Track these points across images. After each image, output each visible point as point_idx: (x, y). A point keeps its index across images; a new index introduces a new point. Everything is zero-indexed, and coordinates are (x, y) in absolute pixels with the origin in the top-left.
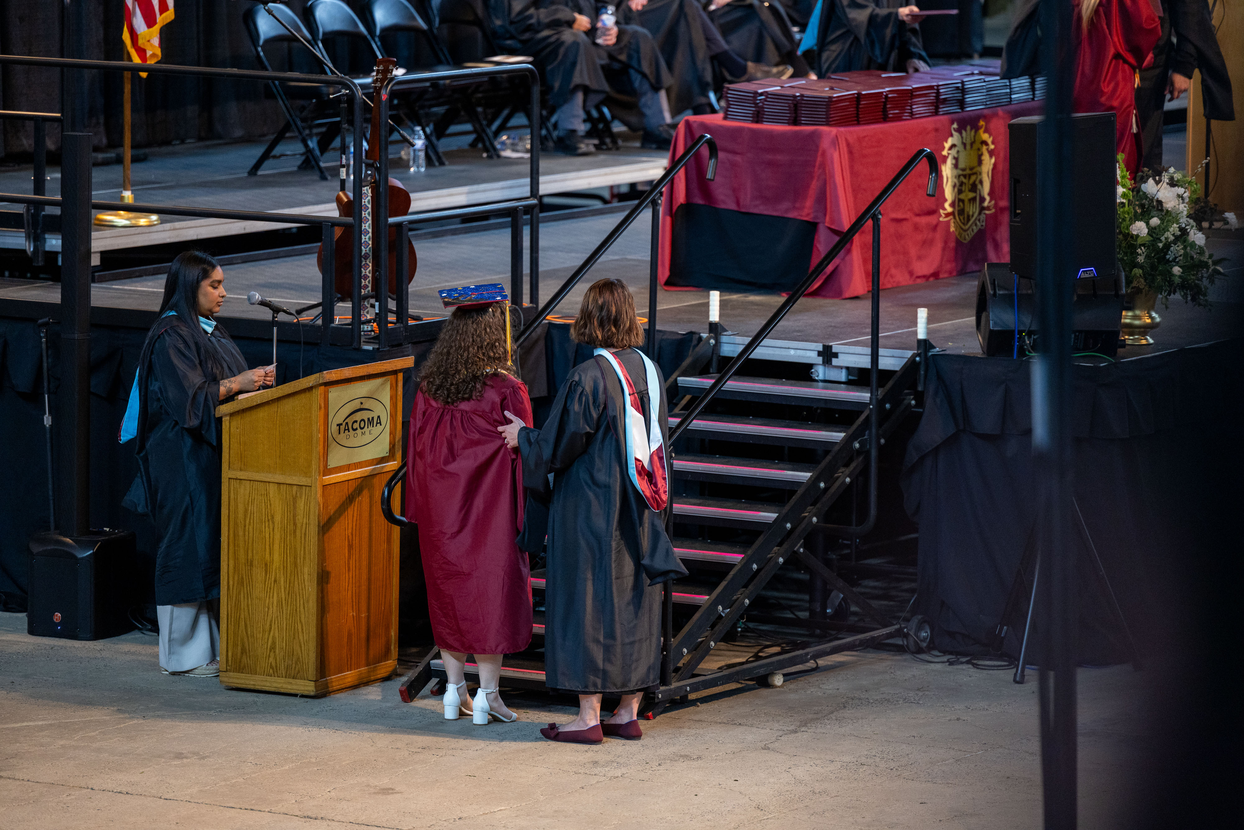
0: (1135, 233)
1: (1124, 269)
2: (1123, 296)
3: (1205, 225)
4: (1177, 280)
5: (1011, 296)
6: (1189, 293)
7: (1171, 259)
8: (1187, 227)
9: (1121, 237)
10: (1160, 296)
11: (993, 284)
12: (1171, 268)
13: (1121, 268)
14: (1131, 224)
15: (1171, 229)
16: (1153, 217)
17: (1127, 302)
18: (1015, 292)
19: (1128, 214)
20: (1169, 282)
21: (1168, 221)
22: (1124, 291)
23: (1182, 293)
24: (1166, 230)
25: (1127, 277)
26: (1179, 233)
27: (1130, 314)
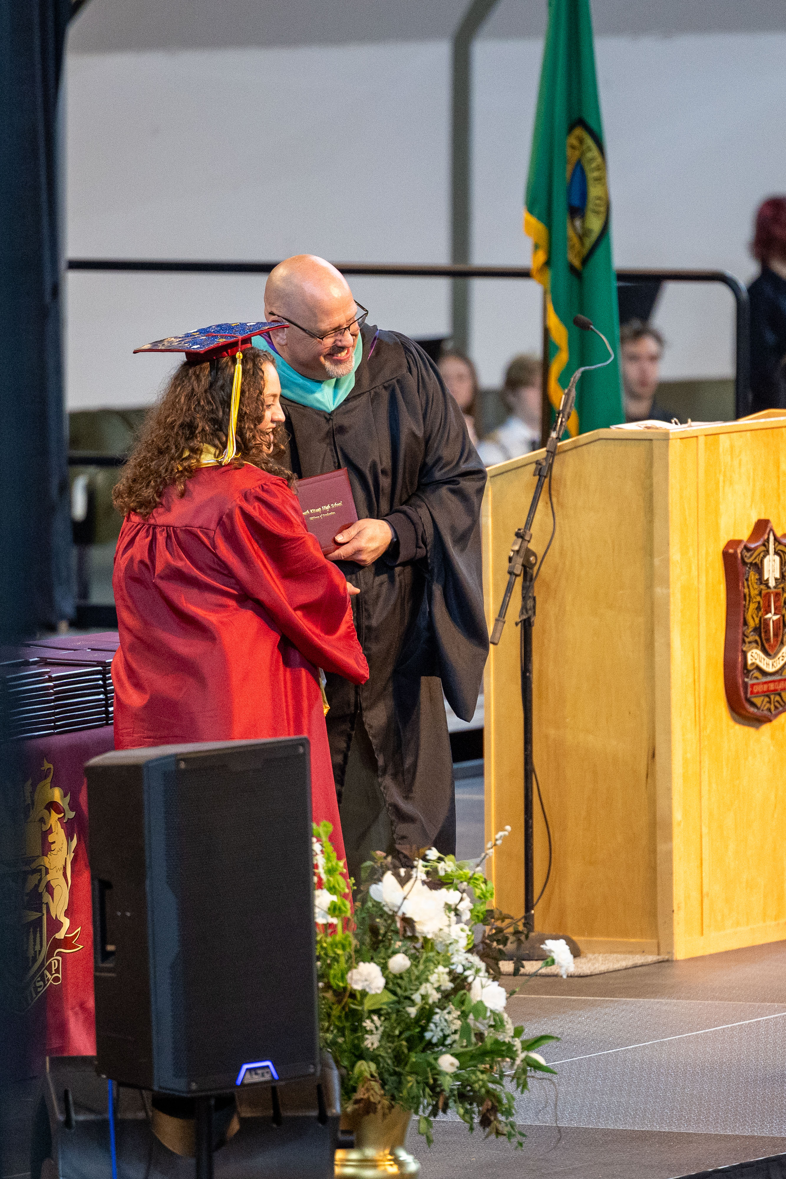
0: (358, 987)
1: (337, 1062)
2: (337, 1119)
3: (506, 966)
4: (448, 1083)
5: (102, 1125)
6: (476, 1110)
7: (435, 1040)
8: (467, 973)
9: (329, 995)
10: (415, 1117)
11: (65, 1098)
12: (436, 1059)
13: (332, 1062)
14: (350, 968)
15: (433, 978)
16: (395, 953)
17: (344, 1132)
18: (109, 1116)
19: (344, 948)
20: (432, 1088)
21: (428, 960)
22: (337, 1109)
23: (462, 1111)
24: (421, 979)
25: (343, 1081)
26: (449, 986)
27: (354, 1155)
